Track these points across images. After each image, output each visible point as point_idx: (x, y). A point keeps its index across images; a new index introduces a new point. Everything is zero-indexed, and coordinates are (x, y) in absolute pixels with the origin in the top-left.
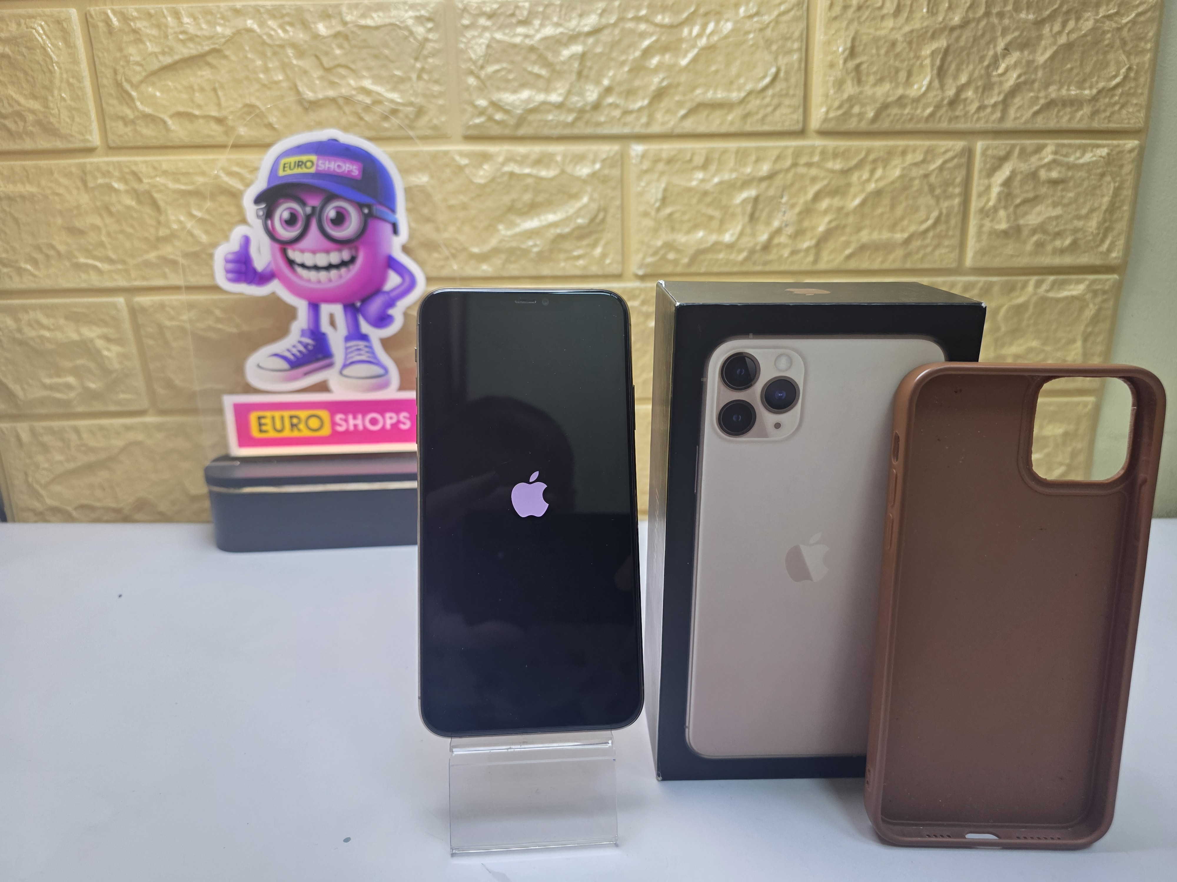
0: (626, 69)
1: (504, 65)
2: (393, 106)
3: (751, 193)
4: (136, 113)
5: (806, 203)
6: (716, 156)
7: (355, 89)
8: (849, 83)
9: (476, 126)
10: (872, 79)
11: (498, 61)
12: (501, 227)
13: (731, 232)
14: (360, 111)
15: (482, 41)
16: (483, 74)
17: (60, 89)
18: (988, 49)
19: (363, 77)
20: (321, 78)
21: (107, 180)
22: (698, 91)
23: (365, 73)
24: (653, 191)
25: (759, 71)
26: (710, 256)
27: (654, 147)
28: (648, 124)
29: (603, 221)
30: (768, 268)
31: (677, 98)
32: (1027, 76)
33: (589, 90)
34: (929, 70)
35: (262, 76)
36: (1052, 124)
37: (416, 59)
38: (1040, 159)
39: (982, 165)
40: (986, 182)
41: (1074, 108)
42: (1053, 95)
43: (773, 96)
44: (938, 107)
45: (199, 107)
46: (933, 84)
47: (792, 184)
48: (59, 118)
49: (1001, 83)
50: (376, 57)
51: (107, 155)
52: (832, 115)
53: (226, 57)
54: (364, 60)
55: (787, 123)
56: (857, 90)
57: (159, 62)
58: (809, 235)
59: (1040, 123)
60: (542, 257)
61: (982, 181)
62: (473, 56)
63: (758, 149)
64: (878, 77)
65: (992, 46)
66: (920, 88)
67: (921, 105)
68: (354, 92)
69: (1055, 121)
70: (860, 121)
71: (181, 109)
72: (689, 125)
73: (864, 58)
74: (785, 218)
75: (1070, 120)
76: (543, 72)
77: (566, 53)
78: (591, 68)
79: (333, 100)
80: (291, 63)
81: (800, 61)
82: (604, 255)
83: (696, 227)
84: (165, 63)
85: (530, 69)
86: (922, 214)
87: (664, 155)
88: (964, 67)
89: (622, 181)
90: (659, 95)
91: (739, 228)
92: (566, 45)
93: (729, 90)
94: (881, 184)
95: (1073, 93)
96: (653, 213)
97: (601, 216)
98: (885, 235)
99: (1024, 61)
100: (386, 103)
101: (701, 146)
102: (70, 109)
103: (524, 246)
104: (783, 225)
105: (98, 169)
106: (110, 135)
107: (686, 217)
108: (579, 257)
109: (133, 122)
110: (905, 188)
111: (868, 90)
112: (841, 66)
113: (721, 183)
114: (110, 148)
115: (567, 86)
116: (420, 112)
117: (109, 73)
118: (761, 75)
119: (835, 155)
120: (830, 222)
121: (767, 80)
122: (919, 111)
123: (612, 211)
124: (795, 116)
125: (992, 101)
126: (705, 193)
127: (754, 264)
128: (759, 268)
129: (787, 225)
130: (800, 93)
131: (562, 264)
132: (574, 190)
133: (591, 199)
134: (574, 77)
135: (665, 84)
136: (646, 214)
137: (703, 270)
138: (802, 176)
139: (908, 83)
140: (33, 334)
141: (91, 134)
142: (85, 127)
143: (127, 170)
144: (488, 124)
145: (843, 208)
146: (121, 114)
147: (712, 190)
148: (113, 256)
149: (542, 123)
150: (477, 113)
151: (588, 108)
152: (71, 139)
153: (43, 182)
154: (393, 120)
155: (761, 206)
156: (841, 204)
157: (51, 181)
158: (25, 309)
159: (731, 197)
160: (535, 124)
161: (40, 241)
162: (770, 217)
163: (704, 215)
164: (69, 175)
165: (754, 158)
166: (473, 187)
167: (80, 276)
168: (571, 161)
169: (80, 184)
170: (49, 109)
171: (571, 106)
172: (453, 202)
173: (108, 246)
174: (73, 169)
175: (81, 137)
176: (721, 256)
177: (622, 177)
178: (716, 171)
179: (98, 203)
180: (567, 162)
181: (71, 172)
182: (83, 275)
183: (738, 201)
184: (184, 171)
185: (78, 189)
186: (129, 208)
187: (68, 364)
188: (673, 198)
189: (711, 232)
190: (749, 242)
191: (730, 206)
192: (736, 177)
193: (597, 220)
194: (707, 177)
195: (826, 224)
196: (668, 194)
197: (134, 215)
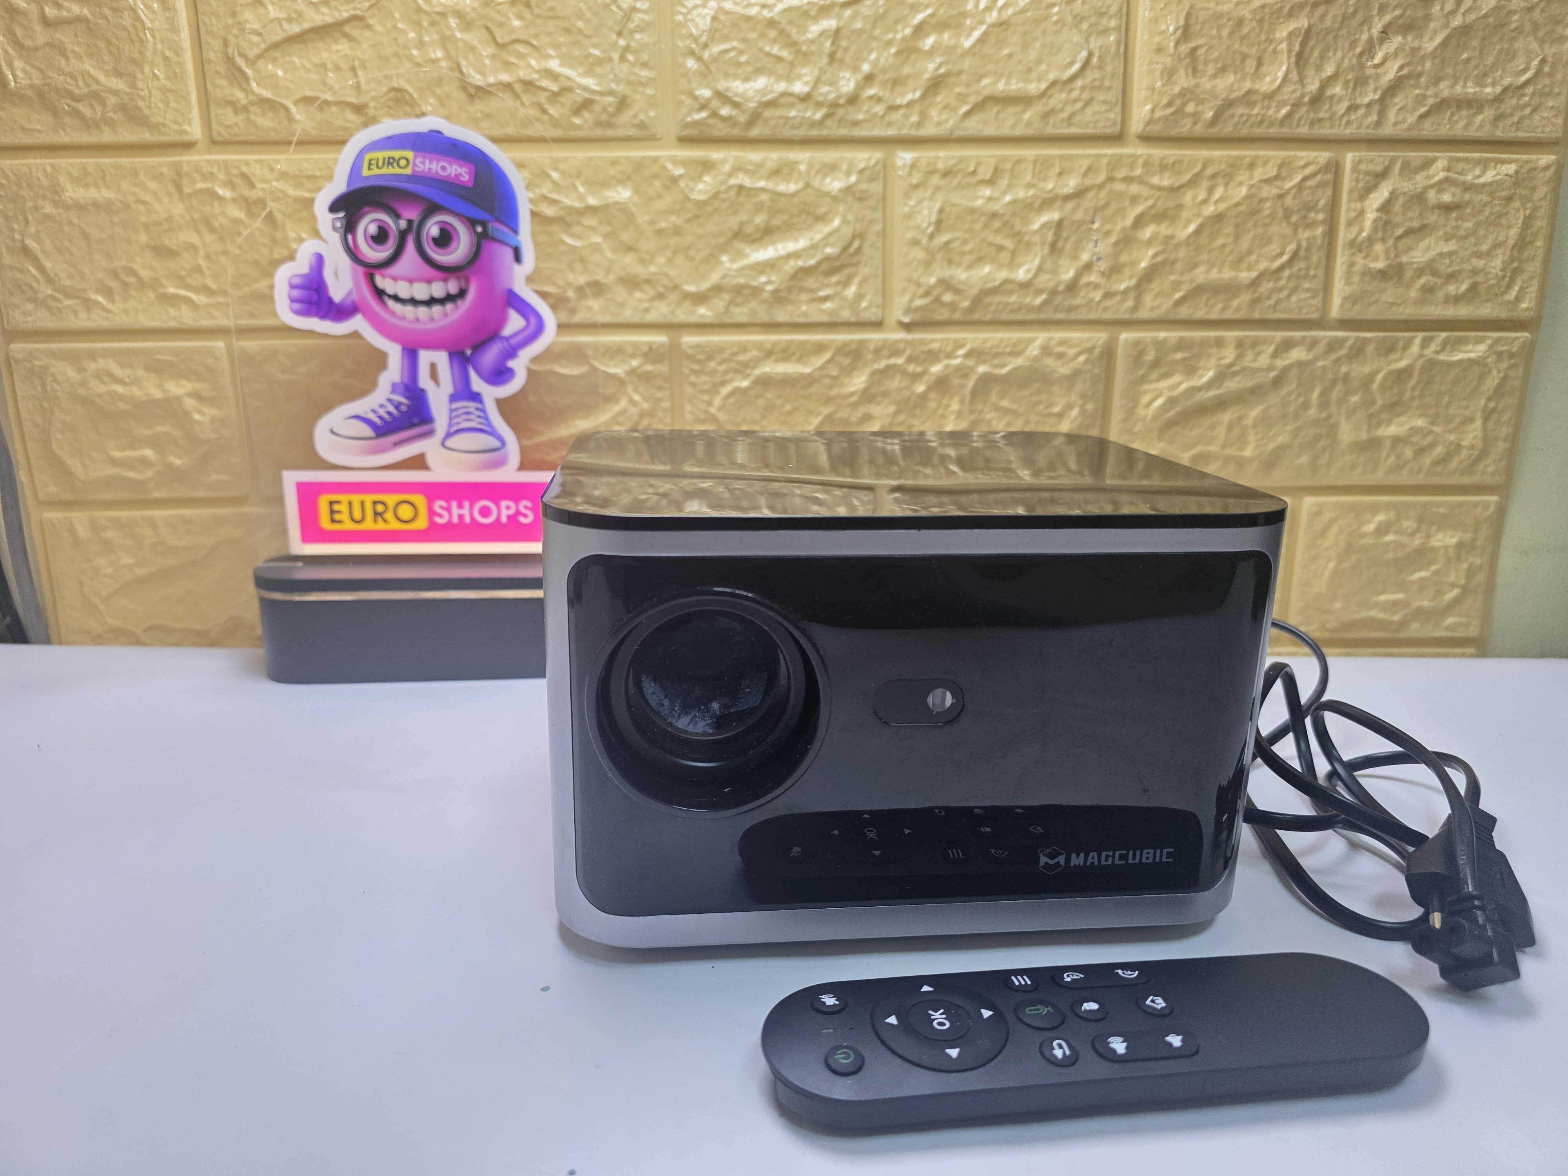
0: (893, 50)
1: (735, 43)
2: (587, 96)
3: (1053, 216)
4: (251, 98)
5: (1124, 229)
6: (1008, 166)
7: (537, 72)
8: (1182, 72)
9: (696, 123)
10: (1211, 69)
11: (726, 38)
12: (724, 258)
13: (1026, 267)
14: (543, 101)
15: (706, 11)
16: (706, 55)
17: (152, 64)
18: (1361, 32)
19: (549, 56)
20: (493, 57)
21: (208, 185)
22: (985, 82)
23: (551, 52)
24: (925, 212)
25: (1065, 56)
26: (997, 299)
27: (926, 155)
28: (919, 125)
29: (858, 250)
30: (1073, 316)
31: (958, 90)
32: (1411, 68)
33: (843, 78)
34: (1285, 57)
35: (415, 52)
36: (1444, 131)
37: (620, 34)
38: (1428, 177)
39: (1353, 184)
40: (1359, 205)
41: (1472, 112)
42: (1446, 93)
43: (1083, 88)
44: (1296, 105)
45: (332, 89)
46: (1290, 76)
47: (1106, 206)
48: (150, 102)
49: (1378, 76)
50: (567, 31)
51: (210, 153)
52: (1158, 114)
53: (369, 27)
54: (549, 34)
55: (1101, 124)
56: (1193, 82)
57: (284, 31)
58: (1127, 272)
59: (1428, 129)
60: (779, 298)
61: (1353, 205)
62: (694, 32)
63: (1062, 157)
64: (1219, 65)
65: (1366, 28)
66: (1273, 81)
67: (1274, 104)
68: (535, 76)
69: (1448, 126)
70: (1195, 123)
71: (309, 93)
72: (973, 126)
73: (1200, 41)
74: (1097, 250)
75: (1466, 127)
76: (785, 54)
77: (815, 29)
78: (846, 49)
79: (508, 86)
80: (454, 36)
81: (1118, 43)
82: (859, 297)
83: (980, 260)
84: (291, 33)
85: (767, 49)
86: (1274, 248)
87: (940, 165)
88: (1331, 54)
89: (884, 199)
90: (935, 85)
91: (1037, 262)
92: (815, 19)
93: (1027, 81)
94: (1222, 207)
95: (1471, 90)
96: (925, 241)
97: (856, 244)
98: (1227, 274)
99: (1407, 48)
100: (578, 91)
101: (988, 155)
102: (164, 91)
103: (754, 283)
104: (1095, 258)
105: (198, 170)
106: (215, 126)
107: (967, 248)
108: (826, 299)
109: (245, 109)
110: (1253, 213)
111: (1206, 83)
112: (1172, 50)
113: (1014, 202)
114: (214, 142)
115: (816, 72)
116: (623, 103)
117: (217, 44)
118: (1068, 60)
119: (1163, 168)
120: (1156, 255)
121: (1076, 67)
122: (1271, 112)
123: (871, 238)
124: (1111, 115)
125: (1366, 100)
126: (993, 216)
127: (1056, 310)
128: (1061, 316)
129: (1099, 259)
130: (1118, 85)
131: (804, 308)
132: (822, 210)
133: (845, 222)
134: (825, 60)
135: (942, 71)
137: (988, 317)
138: (1120, 194)
139: (1257, 75)
140: (101, 389)
141: (190, 124)
142: (183, 115)
143: (235, 172)
144: (711, 121)
145: (1172, 237)
146: (230, 98)
147: (1002, 211)
148: (213, 286)
149: (782, 121)
150: (697, 106)
151: (842, 101)
152: (163, 130)
153: (125, 186)
154: (586, 115)
155: (1065, 234)
156: (1169, 232)
157: (136, 185)
158: (93, 355)
159: (1027, 221)
160: (772, 123)
161: (117, 264)
162: (1077, 248)
163: (991, 244)
164: (159, 177)
165: (1057, 170)
166: (689, 205)
167: (168, 312)
168: (818, 172)
169: (172, 190)
170: (137, 89)
171: (821, 99)
172: (663, 225)
173: (207, 272)
174: (165, 170)
175: (176, 127)
176: (1013, 299)
177: (884, 193)
178: (1008, 186)
179: (196, 215)
180: (813, 172)
181: (162, 174)
182: (172, 311)
183: (1036, 226)
184: (310, 173)
185: (169, 195)
186: (237, 221)
187: (146, 432)
188: (951, 222)
189: (1001, 266)
190: (1049, 280)
191: (1025, 234)
192: (1033, 195)
193: (851, 250)
194: (995, 195)
195: (1149, 258)
196: (944, 216)
197: (243, 231)
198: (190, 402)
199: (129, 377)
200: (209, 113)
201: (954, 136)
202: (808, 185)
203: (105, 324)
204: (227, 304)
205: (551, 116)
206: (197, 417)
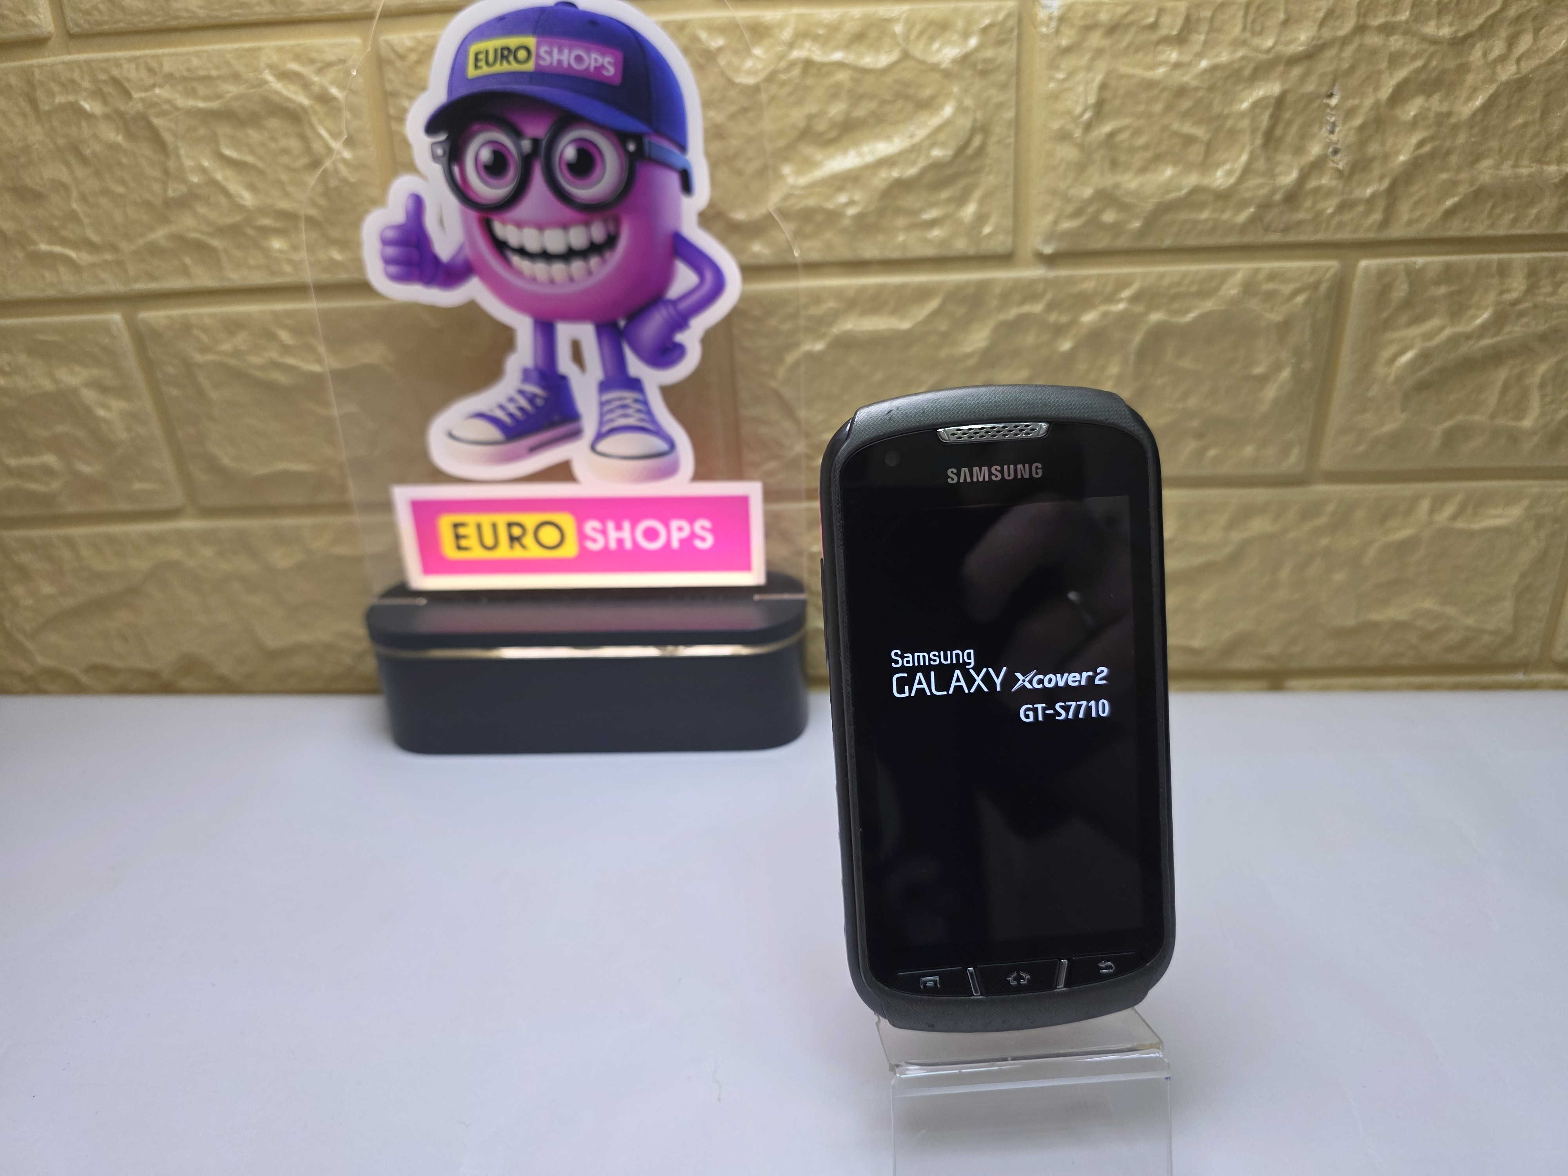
3: (1271, 88)
5: (1377, 105)
12: (787, 170)
13: (1227, 167)
21: (70, 97)
24: (1080, 90)
26: (1183, 216)
29: (981, 151)
30: (1290, 238)
47: (1352, 69)
51: (67, 50)
58: (1377, 169)
60: (864, 225)
74: (1334, 138)
82: (980, 219)
83: (1158, 159)
89: (1018, 71)
91: (1244, 158)
94: (1528, 65)
96: (1078, 133)
97: (977, 140)
98: (1527, 169)
103: (829, 205)
104: (1331, 150)
105: (54, 76)
107: (1141, 141)
108: (932, 223)
113: (1214, 68)
114: (70, 35)
120: (1422, 143)
123: (998, 130)
126: (1182, 91)
127: (1265, 229)
128: (1274, 238)
129: (1336, 152)
131: (902, 237)
132: (927, 92)
133: (961, 109)
136: (1064, 136)
137: (1167, 243)
138: (1374, 53)
141: (36, 13)
143: (103, 77)
145: (1448, 115)
147: (1194, 83)
148: (95, 238)
155: (1287, 116)
156: (1445, 108)
159: (1230, 98)
162: (1304, 136)
163: (1175, 134)
165: (1282, 16)
166: (733, 93)
167: (42, 277)
168: (923, 32)
169: (25, 106)
173: (86, 221)
175: (20, 19)
176: (1205, 215)
177: (1019, 62)
178: (1206, 43)
179: (61, 141)
180: (918, 36)
182: (47, 274)
183: (1245, 105)
184: (202, 73)
185: (22, 115)
186: (114, 147)
187: (45, 433)
188: (1117, 102)
189: (1189, 167)
190: (1260, 186)
191: (1227, 117)
192: (1243, 58)
193: (970, 151)
194: (1186, 58)
195: (1412, 148)
196: (1108, 94)
197: (124, 160)
198: (88, 394)
202: (909, 58)
204: (117, 262)
206: (102, 413)
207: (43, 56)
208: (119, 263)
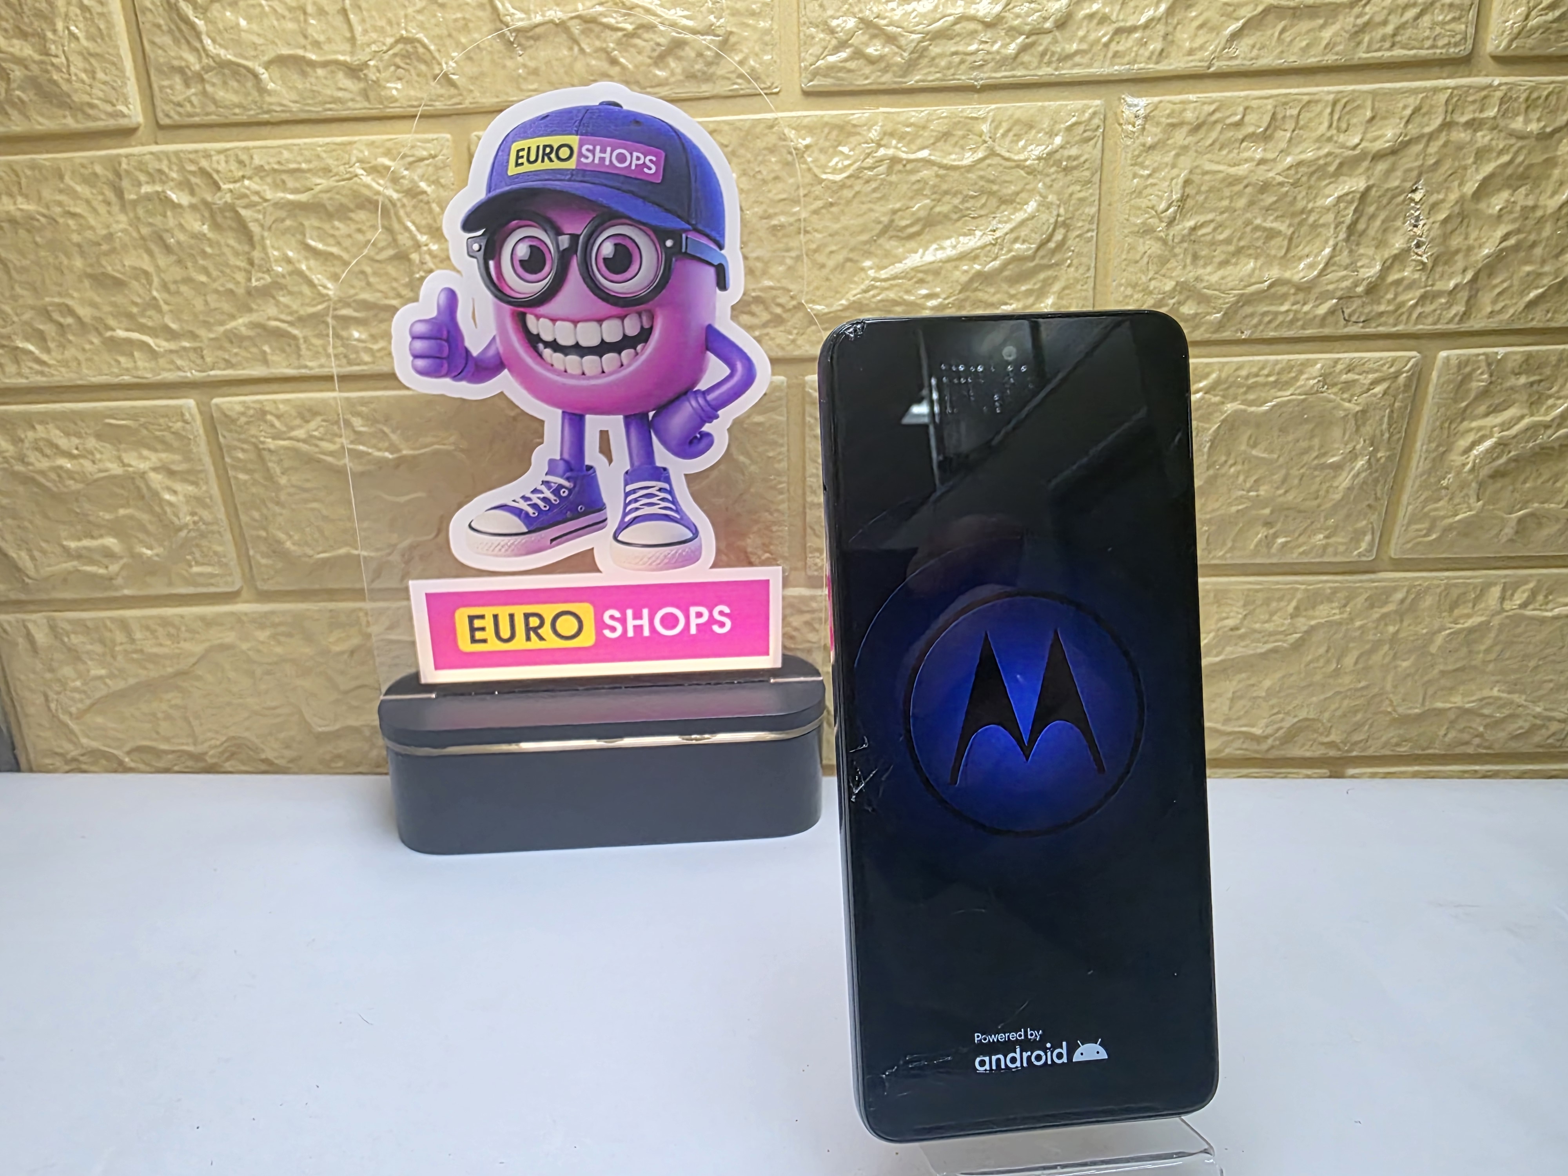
2: (674, 34)
3: (1356, 183)
4: (205, 60)
5: (1461, 200)
6: (1292, 111)
9: (831, 68)
12: (867, 263)
13: (1310, 260)
14: (611, 46)
17: (67, 18)
21: (159, 188)
24: (1164, 185)
26: (1262, 308)
27: (1170, 99)
28: (1161, 54)
29: (1061, 244)
30: (1370, 330)
45: (317, 44)
47: (1438, 164)
48: (69, 73)
51: (156, 142)
55: (1442, 41)
58: (1460, 262)
63: (1374, 94)
68: (600, 9)
71: (285, 51)
72: (1243, 53)
74: (1419, 232)
79: (561, 26)
83: (1240, 253)
87: (1189, 115)
89: (1102, 168)
91: (1328, 251)
96: (1160, 228)
97: (1059, 236)
100: (662, 28)
101: (1264, 96)
102: (87, 55)
104: (1413, 244)
105: (142, 167)
106: (158, 102)
107: (1223, 235)
109: (200, 77)
113: (1298, 164)
114: (160, 127)
116: (726, 44)
119: (1530, 104)
120: (1506, 237)
123: (1081, 225)
124: (1459, 28)
126: (1265, 187)
127: (1345, 321)
128: (1355, 329)
129: (1418, 246)
132: (1011, 188)
133: (1044, 205)
136: (1147, 231)
137: (1247, 334)
138: (1460, 147)
140: (44, 464)
141: (126, 103)
142: (114, 88)
143: (192, 168)
144: (851, 65)
145: (1534, 208)
146: (176, 63)
147: (1280, 179)
148: (174, 326)
149: (956, 59)
150: (834, 42)
151: (1048, 25)
152: (91, 112)
153: (47, 194)
154: (672, 63)
155: (1372, 209)
156: (1530, 202)
157: (61, 191)
158: (29, 421)
159: (1315, 193)
160: (943, 63)
161: (47, 299)
162: (1387, 230)
163: (1257, 228)
164: (91, 180)
165: (1369, 114)
166: (818, 190)
167: (119, 362)
168: (1009, 130)
169: (111, 195)
170: (48, 54)
171: (1016, 22)
172: (783, 219)
173: (165, 308)
174: (98, 169)
175: (109, 109)
176: (1285, 307)
177: (1102, 159)
178: (1291, 139)
179: (145, 231)
180: (1001, 131)
181: (95, 175)
182: (124, 362)
183: (1329, 201)
184: (293, 166)
185: (109, 204)
186: (199, 237)
187: (108, 516)
188: (1201, 198)
189: (1270, 261)
190: (1344, 278)
191: (1312, 210)
192: (1329, 154)
193: (1052, 245)
194: (1270, 156)
195: (1498, 242)
196: (1190, 190)
197: (209, 250)
198: (156, 479)
199: (77, 448)
200: (150, 86)
201: (1212, 69)
202: (992, 153)
203: (41, 380)
204: (195, 349)
205: (624, 68)
206: (167, 496)
207: (130, 146)
208: (198, 351)
